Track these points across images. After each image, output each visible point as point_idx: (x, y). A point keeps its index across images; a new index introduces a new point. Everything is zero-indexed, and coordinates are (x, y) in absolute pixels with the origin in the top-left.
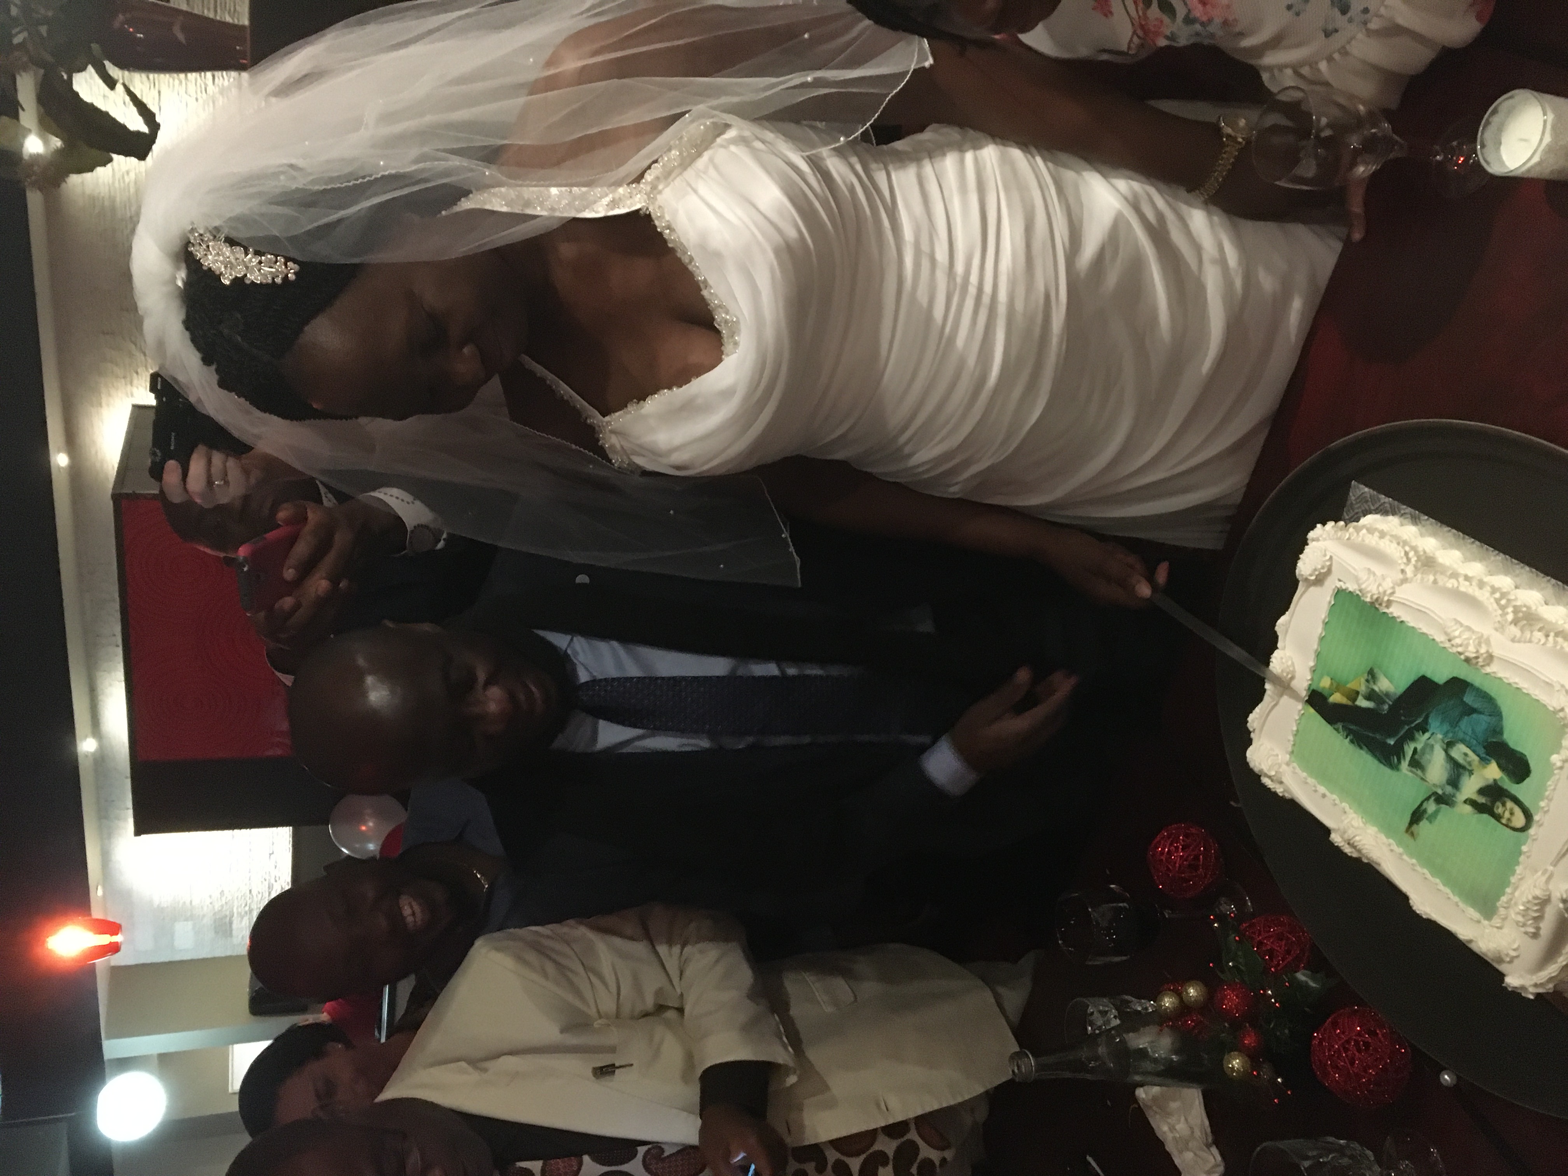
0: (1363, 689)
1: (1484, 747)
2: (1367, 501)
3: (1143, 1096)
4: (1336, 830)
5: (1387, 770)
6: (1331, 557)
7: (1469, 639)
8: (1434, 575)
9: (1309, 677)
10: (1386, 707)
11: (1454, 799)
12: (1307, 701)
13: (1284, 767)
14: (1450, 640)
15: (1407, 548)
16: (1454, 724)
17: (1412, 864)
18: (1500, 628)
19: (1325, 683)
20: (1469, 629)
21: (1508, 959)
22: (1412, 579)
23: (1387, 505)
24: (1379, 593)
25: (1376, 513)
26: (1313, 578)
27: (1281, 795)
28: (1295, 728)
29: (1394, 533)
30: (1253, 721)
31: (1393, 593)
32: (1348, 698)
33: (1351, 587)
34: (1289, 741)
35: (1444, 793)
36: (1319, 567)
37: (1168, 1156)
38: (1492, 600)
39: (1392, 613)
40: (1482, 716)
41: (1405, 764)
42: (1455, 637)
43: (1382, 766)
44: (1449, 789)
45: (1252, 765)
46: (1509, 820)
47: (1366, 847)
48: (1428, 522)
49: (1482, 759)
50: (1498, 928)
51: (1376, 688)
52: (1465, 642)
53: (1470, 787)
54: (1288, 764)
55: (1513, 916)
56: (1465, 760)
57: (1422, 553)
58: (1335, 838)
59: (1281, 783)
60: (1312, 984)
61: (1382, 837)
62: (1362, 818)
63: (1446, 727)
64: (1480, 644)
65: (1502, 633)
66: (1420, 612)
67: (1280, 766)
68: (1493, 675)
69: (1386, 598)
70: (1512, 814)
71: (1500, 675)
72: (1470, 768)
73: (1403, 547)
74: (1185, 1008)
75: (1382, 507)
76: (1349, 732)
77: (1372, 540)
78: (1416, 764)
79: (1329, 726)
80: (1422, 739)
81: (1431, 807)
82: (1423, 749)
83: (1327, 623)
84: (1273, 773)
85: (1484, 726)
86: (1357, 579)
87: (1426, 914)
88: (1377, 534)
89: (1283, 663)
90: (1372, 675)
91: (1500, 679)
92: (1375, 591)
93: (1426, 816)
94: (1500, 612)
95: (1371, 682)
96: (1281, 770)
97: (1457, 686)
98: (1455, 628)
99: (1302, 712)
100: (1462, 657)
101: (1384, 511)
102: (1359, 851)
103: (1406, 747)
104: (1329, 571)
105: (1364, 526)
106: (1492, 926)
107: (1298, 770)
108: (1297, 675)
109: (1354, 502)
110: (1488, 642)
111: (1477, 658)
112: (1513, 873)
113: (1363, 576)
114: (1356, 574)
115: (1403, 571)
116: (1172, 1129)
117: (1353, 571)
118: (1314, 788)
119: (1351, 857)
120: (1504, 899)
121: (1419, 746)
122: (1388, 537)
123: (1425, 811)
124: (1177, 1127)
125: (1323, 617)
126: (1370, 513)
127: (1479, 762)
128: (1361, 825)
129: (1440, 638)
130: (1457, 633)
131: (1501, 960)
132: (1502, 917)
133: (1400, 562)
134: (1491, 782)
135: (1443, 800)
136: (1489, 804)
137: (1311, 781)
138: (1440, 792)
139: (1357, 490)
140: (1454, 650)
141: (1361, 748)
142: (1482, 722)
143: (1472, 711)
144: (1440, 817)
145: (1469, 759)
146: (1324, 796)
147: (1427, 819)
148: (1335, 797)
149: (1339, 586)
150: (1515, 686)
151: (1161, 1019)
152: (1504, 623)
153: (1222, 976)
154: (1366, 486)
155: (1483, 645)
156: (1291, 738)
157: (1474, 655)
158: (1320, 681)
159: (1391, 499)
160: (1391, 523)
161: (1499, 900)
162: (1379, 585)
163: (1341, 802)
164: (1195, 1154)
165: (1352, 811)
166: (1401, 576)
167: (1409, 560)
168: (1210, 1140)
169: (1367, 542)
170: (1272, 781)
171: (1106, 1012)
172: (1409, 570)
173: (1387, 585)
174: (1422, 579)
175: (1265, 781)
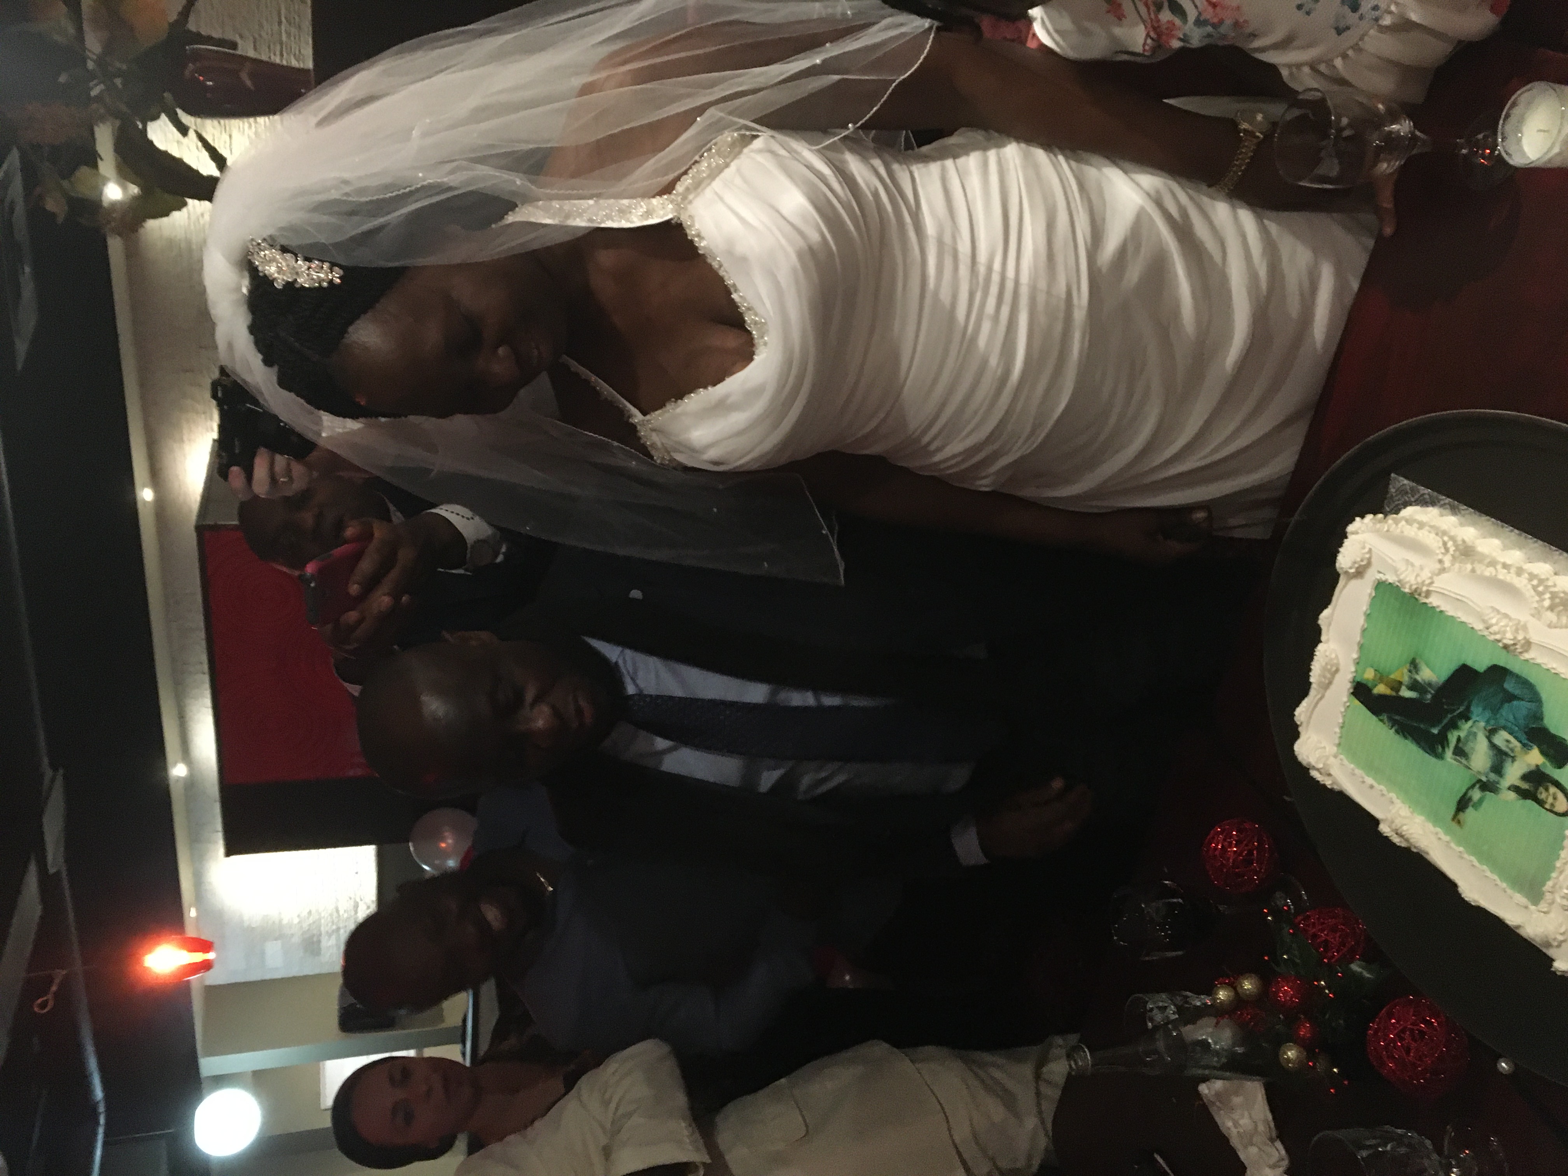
0: (1406, 679)
1: (1526, 733)
2: (1407, 493)
3: (1206, 1091)
4: (1385, 820)
5: (1433, 760)
6: (1370, 550)
7: (1506, 626)
8: (1472, 563)
9: (1353, 669)
10: (1429, 696)
11: (1498, 786)
12: (1352, 693)
13: (1332, 760)
14: (1487, 628)
15: (1446, 538)
16: (1495, 710)
17: (1460, 852)
18: (1537, 614)
19: (1369, 675)
20: (1506, 616)
21: (1555, 944)
22: (1449, 568)
23: (1427, 497)
24: (1417, 583)
25: (1417, 505)
26: (1353, 571)
27: (1329, 787)
28: (1341, 721)
29: (1432, 524)
30: (1300, 715)
31: (1432, 583)
32: (1392, 689)
33: (1391, 578)
34: (1335, 733)
35: (1488, 781)
36: (1359, 559)
37: (1233, 1153)
38: (1529, 587)
39: (1431, 603)
40: (1522, 703)
41: (1449, 754)
42: (1492, 625)
43: (1427, 755)
44: (1493, 777)
45: (1300, 758)
46: (1552, 805)
47: (1413, 836)
48: (1467, 512)
49: (1524, 745)
50: (1545, 913)
51: (1418, 678)
52: (1503, 629)
53: (1513, 773)
54: (1335, 756)
55: (1558, 900)
56: (1507, 747)
57: (1460, 543)
58: (1384, 828)
59: (1329, 775)
60: (1367, 975)
61: (1430, 826)
62: (1410, 807)
63: (1488, 714)
64: (1517, 631)
65: (1539, 619)
66: (1458, 601)
67: (1327, 758)
68: (1532, 661)
69: (1425, 589)
70: (1555, 798)
71: (1539, 661)
72: (1512, 755)
73: (1442, 538)
74: (1240, 1002)
75: (1421, 498)
76: (1394, 723)
77: (1410, 531)
78: (1460, 752)
79: (1374, 718)
80: (1465, 727)
81: (1476, 794)
82: (1467, 736)
83: (1369, 615)
84: (1320, 766)
85: (1524, 712)
86: (1395, 571)
87: (1475, 901)
88: (1416, 525)
89: (1327, 656)
90: (1414, 666)
91: (1539, 665)
92: (1413, 582)
93: (1471, 804)
94: (1537, 598)
95: (1414, 672)
96: (1329, 762)
97: (1498, 673)
98: (1492, 615)
99: (1348, 704)
100: (1501, 644)
101: (1423, 502)
102: (1407, 840)
103: (1450, 736)
104: (1369, 564)
105: (1403, 518)
106: (1539, 911)
107: (1346, 762)
108: (1342, 668)
109: (1394, 494)
110: (1525, 628)
111: (1515, 644)
112: (1558, 857)
113: (1401, 567)
114: (1394, 564)
115: (1440, 561)
116: (1236, 1124)
117: (1390, 561)
118: (1361, 780)
119: (1399, 847)
120: (1550, 884)
121: (1462, 734)
122: (1427, 528)
123: (1470, 799)
124: (1241, 1122)
125: (1364, 608)
126: (1411, 505)
127: (1522, 749)
128: (1409, 814)
129: (1479, 626)
130: (1494, 621)
131: (1549, 945)
132: (1548, 901)
133: (1438, 552)
134: (1533, 768)
135: (1487, 787)
136: (1532, 789)
137: (1358, 772)
138: (1484, 779)
139: (1397, 483)
140: (1492, 638)
141: (1406, 738)
142: (1522, 707)
144: (1485, 804)
145: (1511, 746)
146: (1372, 787)
147: (1473, 806)
148: (1382, 787)
149: (1378, 578)
150: (1553, 671)
151: (1218, 1012)
152: (1540, 608)
153: (1277, 969)
154: (1406, 478)
155: (1520, 632)
156: (1337, 730)
157: (1512, 642)
158: (1364, 672)
159: (1429, 490)
160: (1431, 515)
161: (1544, 885)
162: (1417, 575)
163: (1389, 792)
164: (1260, 1149)
165: (1399, 801)
166: (1438, 566)
167: (1447, 550)
168: (1274, 1134)
169: (1406, 533)
170: (1321, 774)
171: (1165, 1008)
172: (1447, 560)
173: (1425, 575)
174: (1460, 568)
175: (1314, 774)
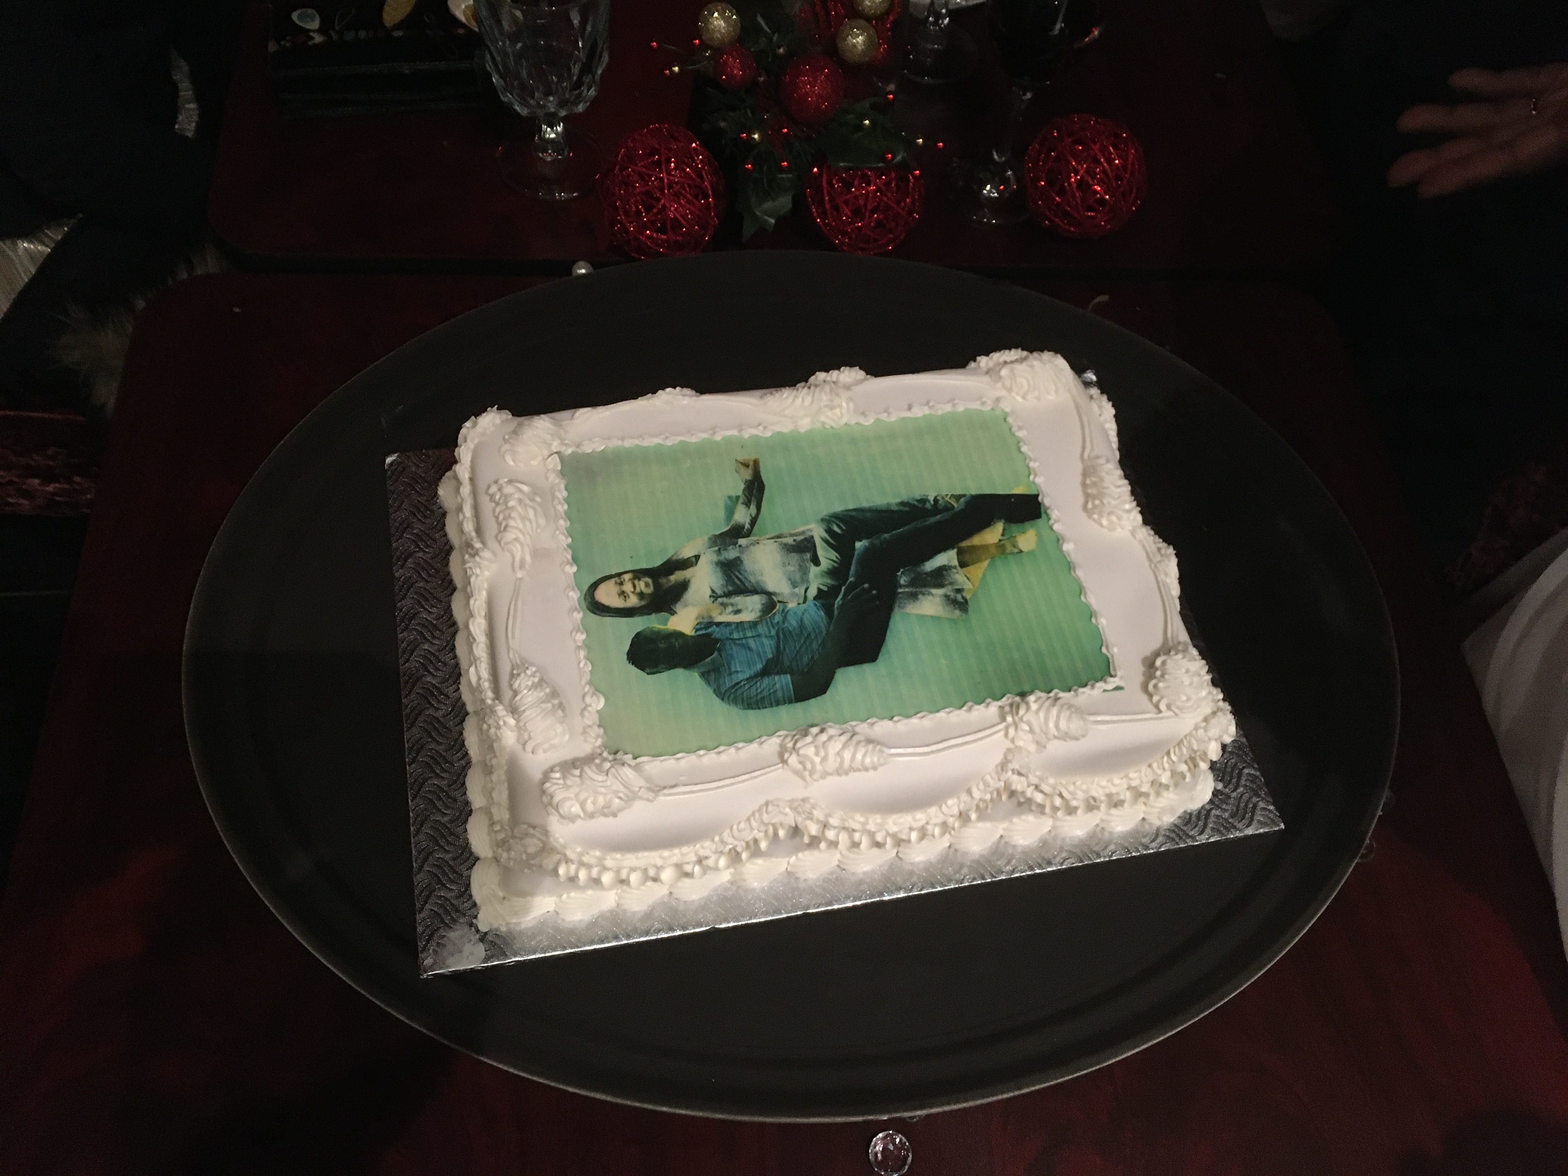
4: (859, 383)
6: (1160, 710)
8: (985, 799)
13: (1000, 392)
15: (1075, 803)
17: (717, 433)
22: (1001, 772)
24: (1025, 719)
25: (1202, 808)
26: (1158, 662)
34: (1020, 428)
50: (547, 458)
54: (997, 400)
58: (854, 374)
59: (990, 372)
61: (786, 427)
62: (831, 427)
64: (806, 764)
67: (1008, 389)
68: (766, 737)
69: (1009, 719)
73: (1083, 801)
75: (1191, 826)
84: (1013, 370)
91: (751, 741)
92: (1034, 715)
94: (836, 824)
96: (999, 385)
98: (860, 758)
99: (1031, 477)
100: (817, 729)
104: (1145, 689)
106: (560, 453)
111: (797, 743)
117: (1103, 718)
118: (931, 404)
120: (560, 495)
128: (823, 418)
129: (882, 728)
130: (847, 755)
132: (548, 474)
133: (1051, 782)
137: (944, 409)
139: (1266, 820)
143: (766, 672)
146: (909, 408)
148: (893, 418)
149: (1113, 679)
150: (721, 748)
161: (569, 488)
163: (878, 420)
165: (853, 422)
167: (1045, 793)
170: (1007, 362)
174: (988, 783)
175: (1013, 354)
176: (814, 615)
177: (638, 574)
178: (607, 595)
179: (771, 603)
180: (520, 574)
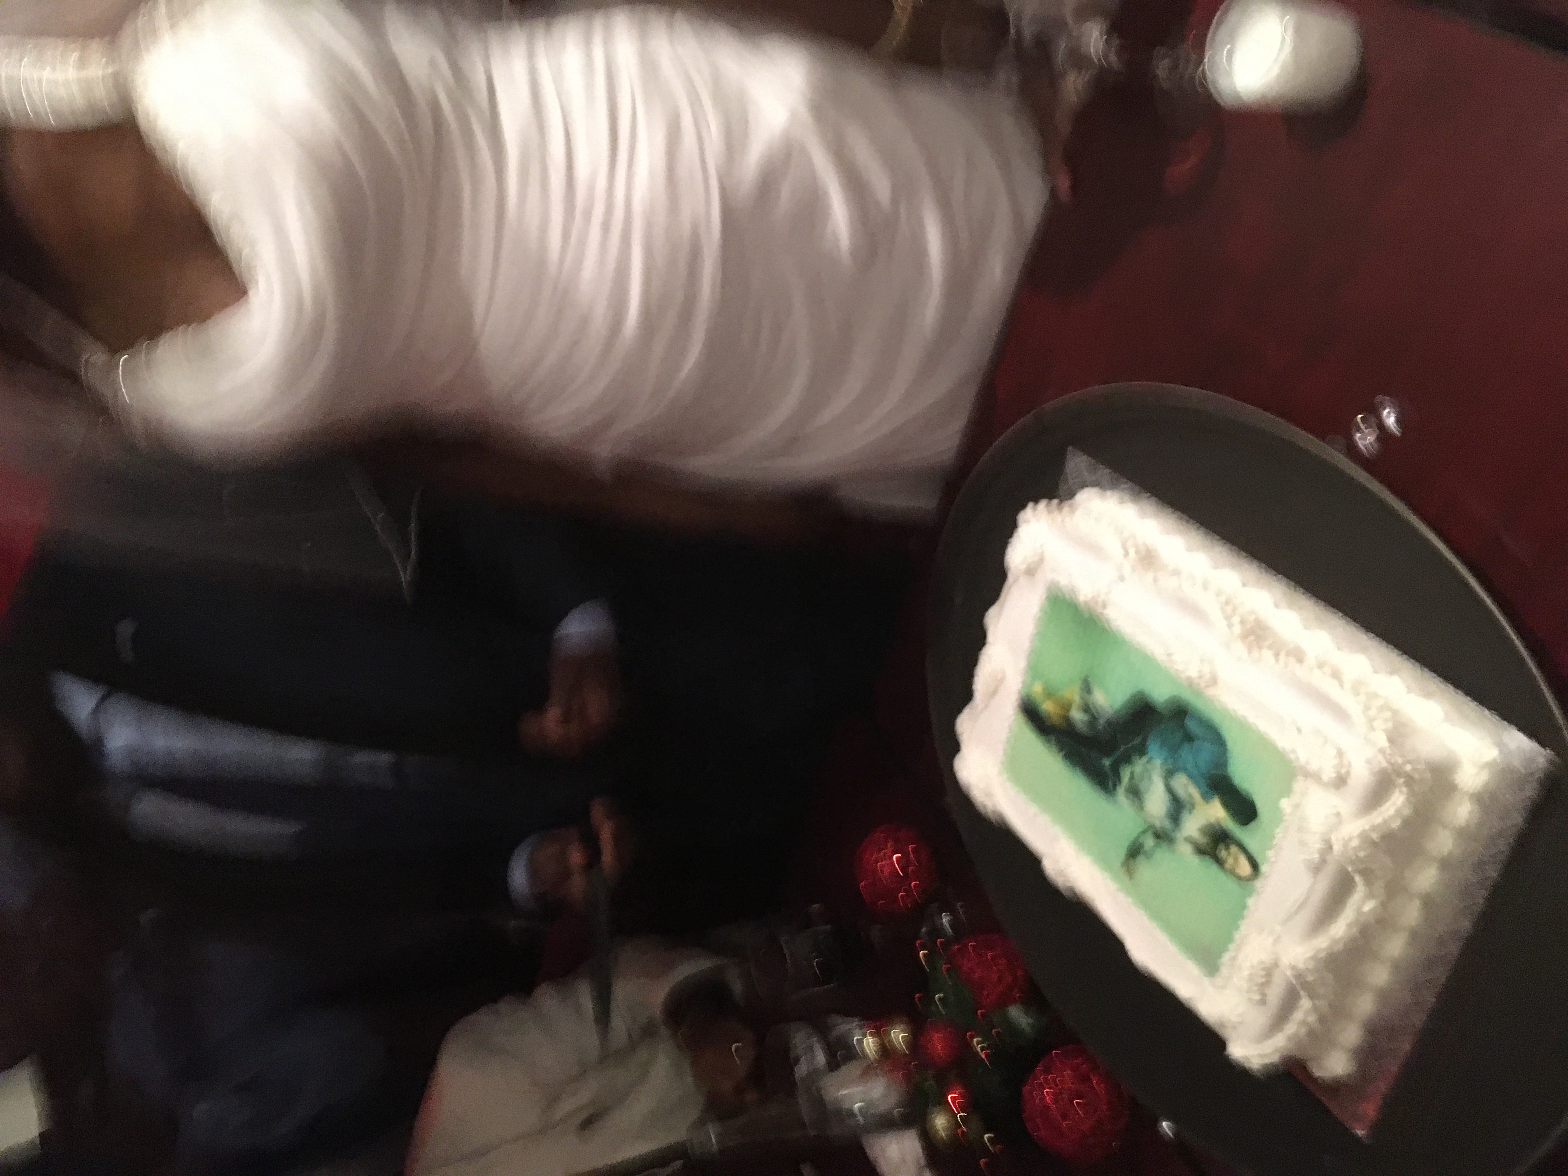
4: (1047, 859)
6: (1042, 546)
7: (1190, 655)
8: (1155, 573)
9: (1021, 681)
13: (994, 780)
15: (1125, 538)
17: (1129, 905)
18: (1226, 644)
20: (1190, 643)
21: (1231, 1026)
22: (1130, 577)
24: (1094, 593)
25: (1093, 487)
26: (1023, 568)
29: (1112, 520)
30: (962, 725)
31: (1110, 592)
33: (1065, 583)
34: (1000, 750)
36: (1031, 556)
38: (1217, 607)
39: (1108, 621)
41: (1121, 791)
42: (1173, 654)
45: (960, 779)
48: (1147, 500)
50: (1220, 988)
52: (1187, 661)
54: (998, 776)
55: (1238, 978)
57: (1141, 544)
58: (1048, 869)
59: (991, 799)
60: (1024, 1021)
61: (1097, 871)
62: (1075, 846)
64: (1202, 662)
65: (1228, 651)
68: (1216, 699)
69: (1101, 599)
71: (1223, 700)
73: (1120, 537)
74: (888, 1054)
75: (1097, 478)
81: (1149, 842)
83: (1041, 620)
84: (980, 785)
86: (1068, 572)
88: (1091, 518)
91: (1224, 705)
92: (1088, 591)
94: (1226, 623)
96: (990, 780)
98: (1174, 640)
99: (1015, 723)
100: (1183, 677)
102: (1071, 884)
104: (1041, 561)
105: (1079, 505)
106: (1214, 986)
107: (1008, 785)
108: (1008, 677)
109: (1070, 473)
110: (1212, 660)
111: (1199, 679)
112: (1238, 928)
113: (1075, 569)
114: (1066, 565)
115: (1120, 568)
119: (1065, 894)
120: (1227, 957)
125: (1035, 615)
128: (1074, 854)
129: (1160, 656)
130: (1176, 649)
131: (1223, 1027)
132: (1226, 976)
133: (1116, 555)
139: (1074, 458)
146: (1035, 815)
148: (1048, 819)
149: (1050, 580)
152: (1229, 637)
153: (928, 1013)
154: (1084, 454)
155: (1206, 664)
156: (1003, 747)
157: (1196, 676)
159: (1109, 470)
161: (1221, 957)
162: (1094, 582)
163: (1053, 826)
165: (1064, 837)
166: (1116, 574)
167: (1127, 553)
170: (980, 796)
172: (1127, 567)
173: (1102, 583)
174: (1141, 578)
175: (974, 796)
176: (1153, 747)
177: (1220, 862)
178: (1245, 868)
179: (1169, 774)
180: (1278, 928)
